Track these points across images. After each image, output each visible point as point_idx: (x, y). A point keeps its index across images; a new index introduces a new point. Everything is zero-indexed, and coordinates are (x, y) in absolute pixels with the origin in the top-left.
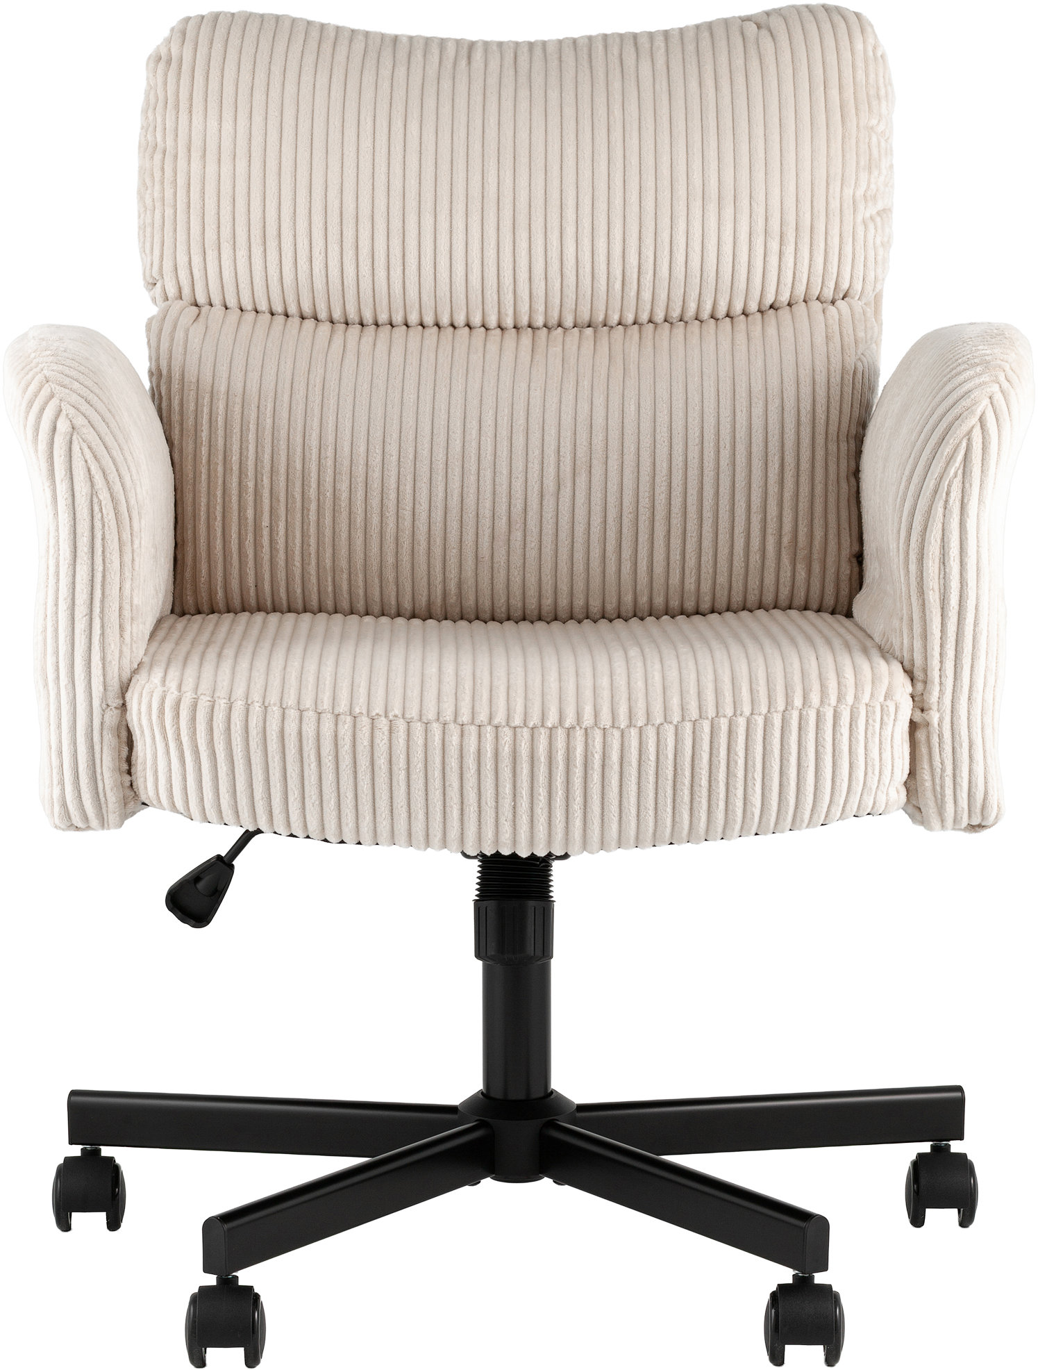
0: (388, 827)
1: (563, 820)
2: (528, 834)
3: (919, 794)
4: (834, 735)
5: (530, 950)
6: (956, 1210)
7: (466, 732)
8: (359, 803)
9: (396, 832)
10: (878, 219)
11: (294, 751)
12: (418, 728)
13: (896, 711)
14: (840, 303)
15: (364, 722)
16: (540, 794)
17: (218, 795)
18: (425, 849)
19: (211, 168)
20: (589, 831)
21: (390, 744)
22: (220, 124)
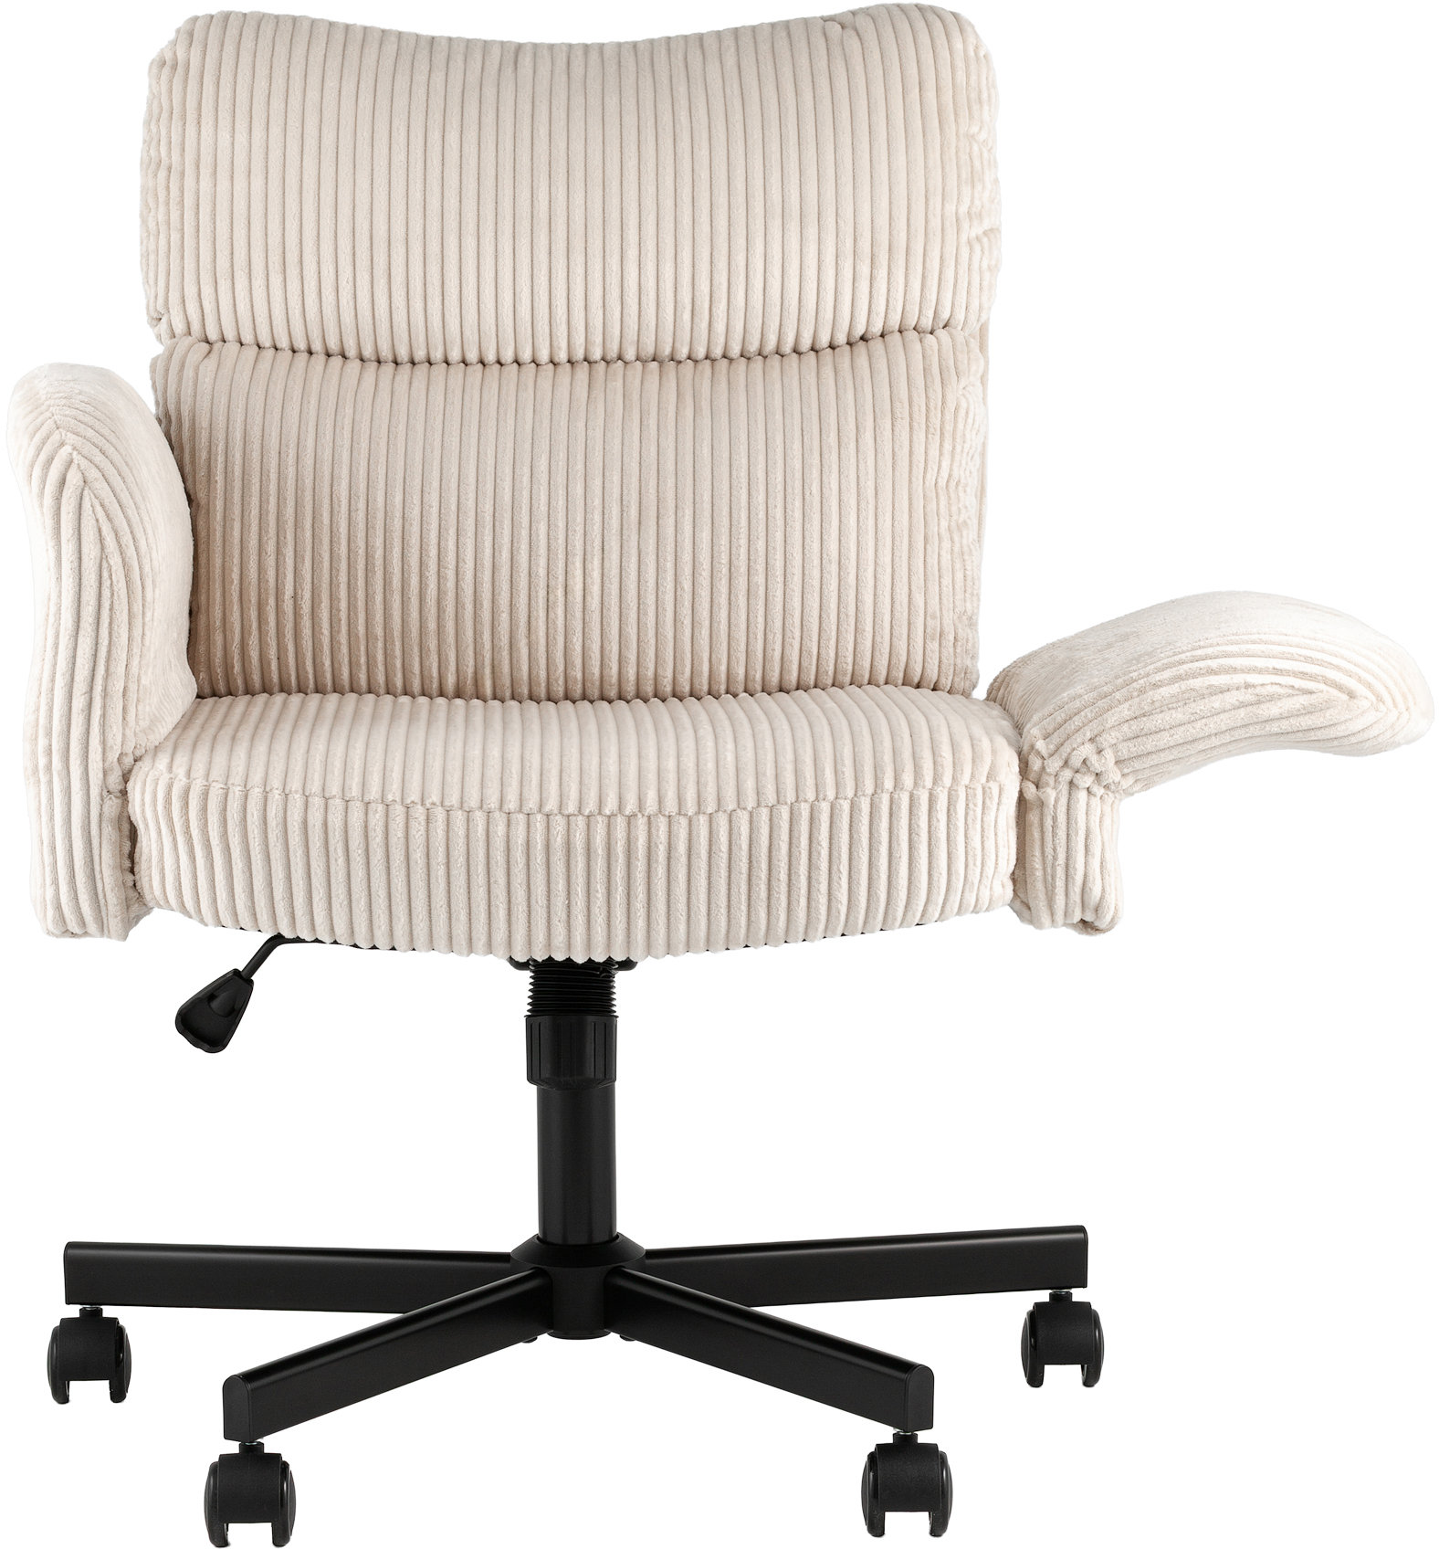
0: (426, 930)
1: (624, 920)
2: (585, 937)
3: (1029, 886)
4: (929, 821)
5: (590, 1073)
6: (1080, 1366)
7: (513, 822)
8: (393, 903)
9: (435, 936)
10: (985, 240)
11: (318, 845)
12: (459, 817)
13: (1000, 794)
14: (941, 333)
15: (398, 810)
16: (597, 891)
17: (233, 896)
18: (468, 955)
19: (223, 185)
20: (653, 933)
21: (428, 835)
22: (233, 137)
